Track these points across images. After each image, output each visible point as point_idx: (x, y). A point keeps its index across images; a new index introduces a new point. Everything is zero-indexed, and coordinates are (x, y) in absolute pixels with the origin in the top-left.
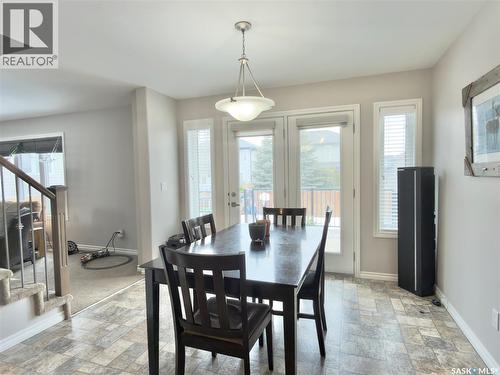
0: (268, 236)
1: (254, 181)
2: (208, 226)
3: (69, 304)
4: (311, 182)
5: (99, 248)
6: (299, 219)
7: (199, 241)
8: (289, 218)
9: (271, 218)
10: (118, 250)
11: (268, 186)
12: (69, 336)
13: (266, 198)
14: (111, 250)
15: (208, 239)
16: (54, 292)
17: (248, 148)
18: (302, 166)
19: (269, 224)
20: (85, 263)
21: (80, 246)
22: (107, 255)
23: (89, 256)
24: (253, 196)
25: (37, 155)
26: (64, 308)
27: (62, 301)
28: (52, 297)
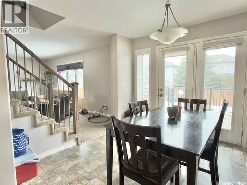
0: (180, 115)
1: (175, 83)
2: (144, 106)
3: (79, 138)
4: (211, 85)
5: (96, 113)
6: (201, 106)
7: (139, 115)
8: (195, 105)
9: (183, 104)
10: (104, 115)
11: (183, 86)
12: (77, 153)
13: (181, 94)
14: (101, 114)
15: (144, 114)
16: (73, 131)
17: (172, 66)
18: (205, 76)
19: (180, 108)
20: (90, 119)
21: (89, 111)
22: (99, 116)
23: (91, 116)
24: (173, 91)
25: (74, 70)
26: (77, 139)
27: (76, 136)
28: (72, 133)
